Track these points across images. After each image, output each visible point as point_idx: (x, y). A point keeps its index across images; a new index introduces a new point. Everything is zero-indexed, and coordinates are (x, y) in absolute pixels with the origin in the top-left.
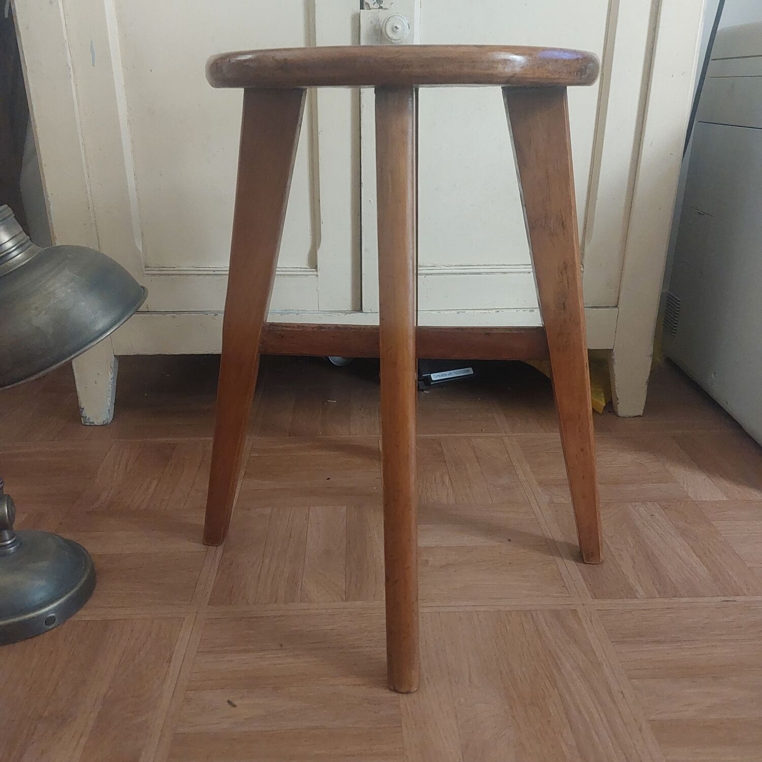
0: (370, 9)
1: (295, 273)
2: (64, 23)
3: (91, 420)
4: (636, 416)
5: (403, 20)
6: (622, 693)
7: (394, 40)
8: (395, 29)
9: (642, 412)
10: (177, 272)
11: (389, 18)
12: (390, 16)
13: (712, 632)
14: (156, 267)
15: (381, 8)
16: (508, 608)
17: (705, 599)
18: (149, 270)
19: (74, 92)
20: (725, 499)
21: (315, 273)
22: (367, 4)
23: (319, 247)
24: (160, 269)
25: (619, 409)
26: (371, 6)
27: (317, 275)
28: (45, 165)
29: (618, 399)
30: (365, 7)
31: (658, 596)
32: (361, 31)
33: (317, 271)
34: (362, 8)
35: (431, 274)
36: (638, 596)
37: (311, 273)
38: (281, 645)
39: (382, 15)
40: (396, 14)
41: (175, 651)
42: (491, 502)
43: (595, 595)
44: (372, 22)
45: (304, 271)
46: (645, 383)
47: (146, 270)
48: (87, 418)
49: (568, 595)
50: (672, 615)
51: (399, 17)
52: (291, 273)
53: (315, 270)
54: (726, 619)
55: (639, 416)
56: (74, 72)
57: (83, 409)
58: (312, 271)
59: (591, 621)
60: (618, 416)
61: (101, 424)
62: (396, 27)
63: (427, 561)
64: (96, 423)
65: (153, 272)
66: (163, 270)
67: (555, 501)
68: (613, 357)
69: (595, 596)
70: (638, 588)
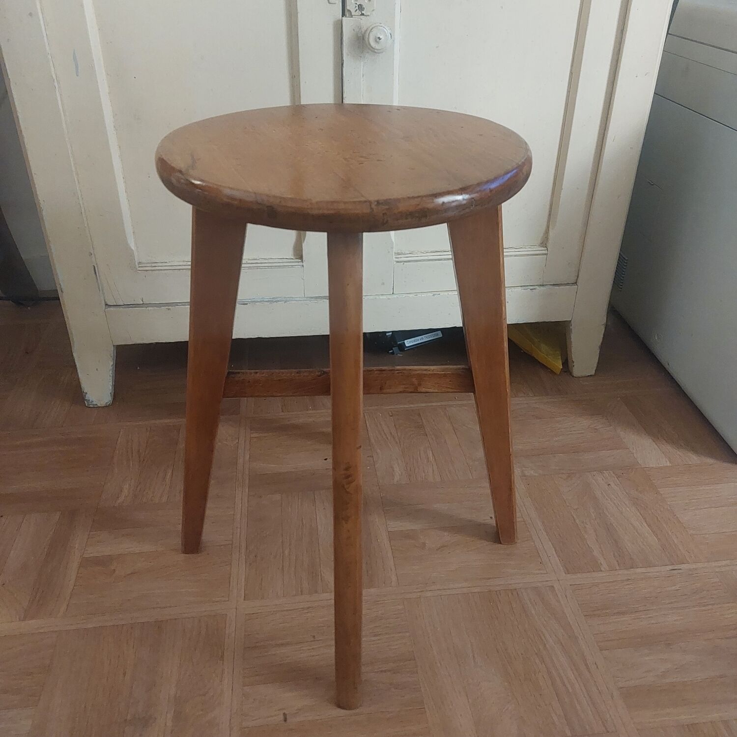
0: (352, 16)
1: (282, 264)
2: (45, 35)
3: (95, 403)
4: (588, 376)
5: (385, 30)
6: (596, 664)
7: (377, 50)
8: (378, 40)
9: (594, 372)
10: (170, 268)
11: (373, 28)
12: (373, 26)
13: (663, 601)
14: (148, 263)
15: (363, 14)
16: (498, 588)
17: (657, 569)
18: (142, 267)
19: (60, 102)
20: (669, 464)
21: (301, 264)
22: (349, 11)
23: (304, 239)
24: (153, 265)
25: (574, 370)
26: (353, 13)
27: (303, 266)
28: (35, 174)
29: (573, 362)
30: (347, 14)
31: (618, 568)
32: (344, 39)
33: (303, 262)
34: (343, 15)
35: (409, 261)
36: (603, 569)
37: (297, 264)
38: (314, 637)
39: (364, 22)
40: (378, 24)
41: (226, 648)
42: (472, 478)
43: (568, 570)
44: (354, 30)
45: (290, 262)
46: (598, 348)
47: (139, 267)
48: (91, 401)
49: (545, 572)
50: (630, 586)
51: (382, 28)
52: (279, 264)
53: (300, 260)
54: (674, 587)
55: (591, 376)
56: (58, 83)
57: (86, 393)
58: (298, 262)
59: (566, 596)
60: (573, 376)
61: (105, 405)
62: (379, 39)
63: (424, 544)
64: (99, 405)
65: (147, 268)
66: (155, 266)
67: (527, 473)
68: (571, 328)
69: (568, 572)
70: (602, 561)
